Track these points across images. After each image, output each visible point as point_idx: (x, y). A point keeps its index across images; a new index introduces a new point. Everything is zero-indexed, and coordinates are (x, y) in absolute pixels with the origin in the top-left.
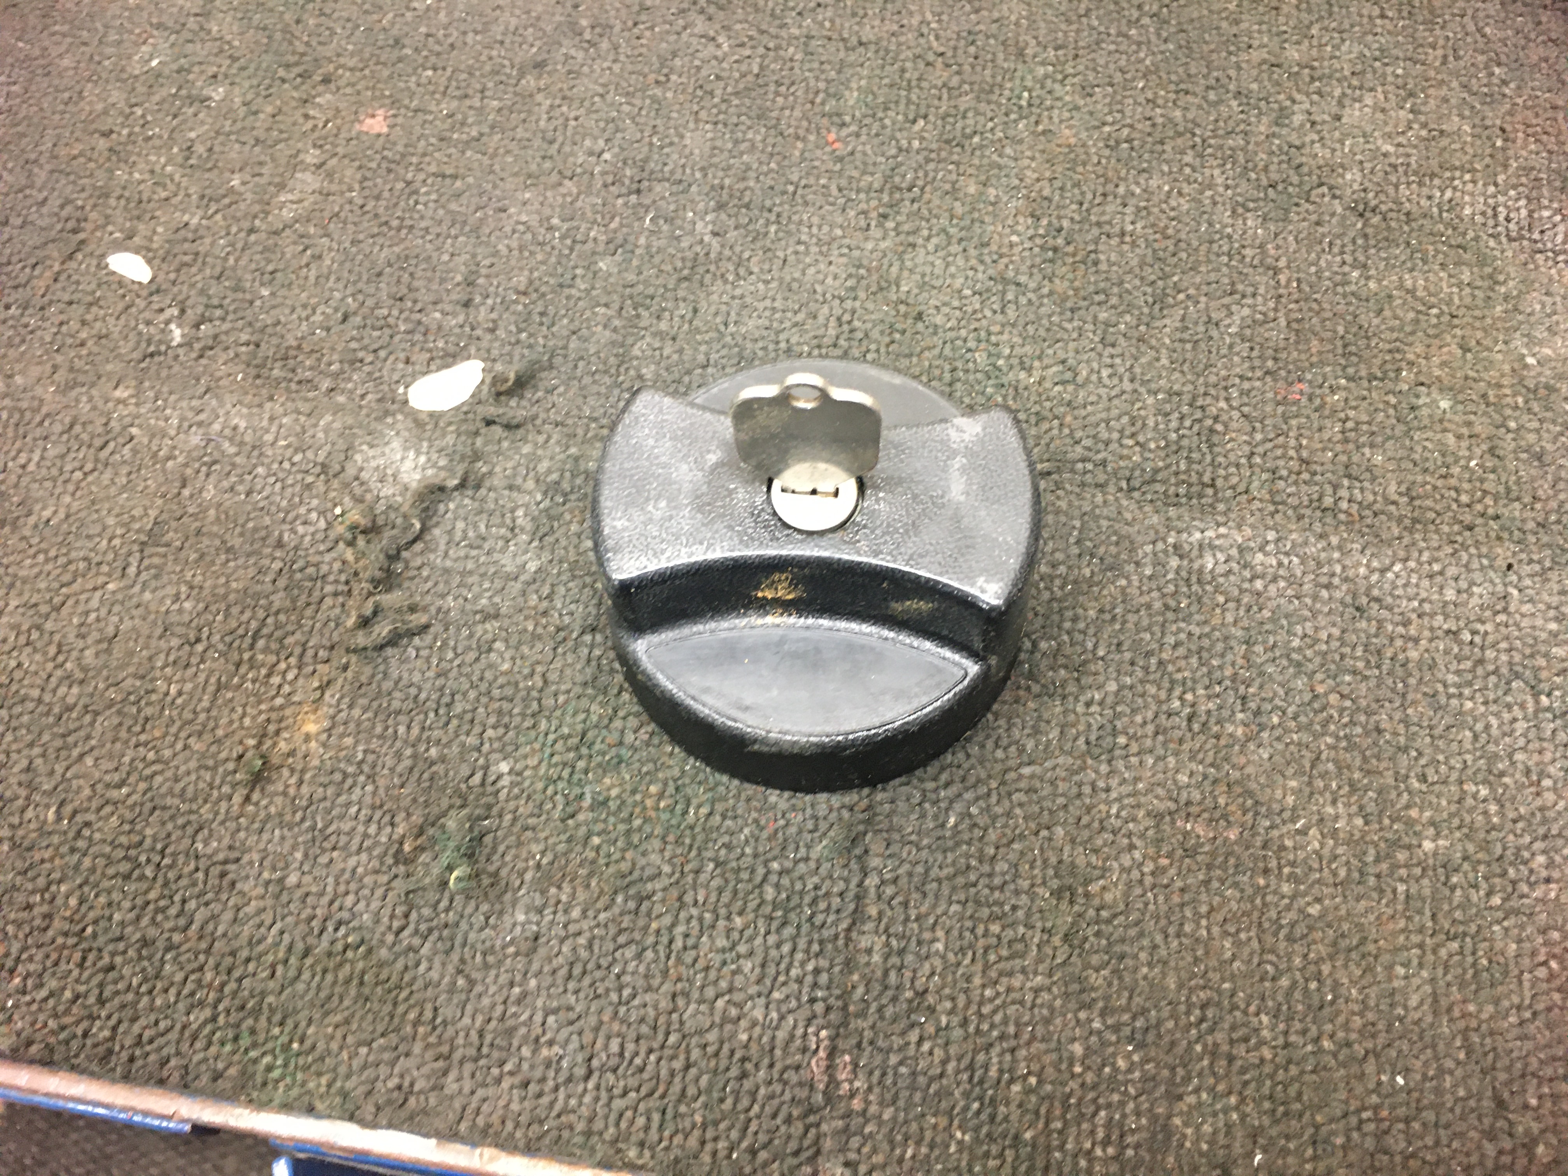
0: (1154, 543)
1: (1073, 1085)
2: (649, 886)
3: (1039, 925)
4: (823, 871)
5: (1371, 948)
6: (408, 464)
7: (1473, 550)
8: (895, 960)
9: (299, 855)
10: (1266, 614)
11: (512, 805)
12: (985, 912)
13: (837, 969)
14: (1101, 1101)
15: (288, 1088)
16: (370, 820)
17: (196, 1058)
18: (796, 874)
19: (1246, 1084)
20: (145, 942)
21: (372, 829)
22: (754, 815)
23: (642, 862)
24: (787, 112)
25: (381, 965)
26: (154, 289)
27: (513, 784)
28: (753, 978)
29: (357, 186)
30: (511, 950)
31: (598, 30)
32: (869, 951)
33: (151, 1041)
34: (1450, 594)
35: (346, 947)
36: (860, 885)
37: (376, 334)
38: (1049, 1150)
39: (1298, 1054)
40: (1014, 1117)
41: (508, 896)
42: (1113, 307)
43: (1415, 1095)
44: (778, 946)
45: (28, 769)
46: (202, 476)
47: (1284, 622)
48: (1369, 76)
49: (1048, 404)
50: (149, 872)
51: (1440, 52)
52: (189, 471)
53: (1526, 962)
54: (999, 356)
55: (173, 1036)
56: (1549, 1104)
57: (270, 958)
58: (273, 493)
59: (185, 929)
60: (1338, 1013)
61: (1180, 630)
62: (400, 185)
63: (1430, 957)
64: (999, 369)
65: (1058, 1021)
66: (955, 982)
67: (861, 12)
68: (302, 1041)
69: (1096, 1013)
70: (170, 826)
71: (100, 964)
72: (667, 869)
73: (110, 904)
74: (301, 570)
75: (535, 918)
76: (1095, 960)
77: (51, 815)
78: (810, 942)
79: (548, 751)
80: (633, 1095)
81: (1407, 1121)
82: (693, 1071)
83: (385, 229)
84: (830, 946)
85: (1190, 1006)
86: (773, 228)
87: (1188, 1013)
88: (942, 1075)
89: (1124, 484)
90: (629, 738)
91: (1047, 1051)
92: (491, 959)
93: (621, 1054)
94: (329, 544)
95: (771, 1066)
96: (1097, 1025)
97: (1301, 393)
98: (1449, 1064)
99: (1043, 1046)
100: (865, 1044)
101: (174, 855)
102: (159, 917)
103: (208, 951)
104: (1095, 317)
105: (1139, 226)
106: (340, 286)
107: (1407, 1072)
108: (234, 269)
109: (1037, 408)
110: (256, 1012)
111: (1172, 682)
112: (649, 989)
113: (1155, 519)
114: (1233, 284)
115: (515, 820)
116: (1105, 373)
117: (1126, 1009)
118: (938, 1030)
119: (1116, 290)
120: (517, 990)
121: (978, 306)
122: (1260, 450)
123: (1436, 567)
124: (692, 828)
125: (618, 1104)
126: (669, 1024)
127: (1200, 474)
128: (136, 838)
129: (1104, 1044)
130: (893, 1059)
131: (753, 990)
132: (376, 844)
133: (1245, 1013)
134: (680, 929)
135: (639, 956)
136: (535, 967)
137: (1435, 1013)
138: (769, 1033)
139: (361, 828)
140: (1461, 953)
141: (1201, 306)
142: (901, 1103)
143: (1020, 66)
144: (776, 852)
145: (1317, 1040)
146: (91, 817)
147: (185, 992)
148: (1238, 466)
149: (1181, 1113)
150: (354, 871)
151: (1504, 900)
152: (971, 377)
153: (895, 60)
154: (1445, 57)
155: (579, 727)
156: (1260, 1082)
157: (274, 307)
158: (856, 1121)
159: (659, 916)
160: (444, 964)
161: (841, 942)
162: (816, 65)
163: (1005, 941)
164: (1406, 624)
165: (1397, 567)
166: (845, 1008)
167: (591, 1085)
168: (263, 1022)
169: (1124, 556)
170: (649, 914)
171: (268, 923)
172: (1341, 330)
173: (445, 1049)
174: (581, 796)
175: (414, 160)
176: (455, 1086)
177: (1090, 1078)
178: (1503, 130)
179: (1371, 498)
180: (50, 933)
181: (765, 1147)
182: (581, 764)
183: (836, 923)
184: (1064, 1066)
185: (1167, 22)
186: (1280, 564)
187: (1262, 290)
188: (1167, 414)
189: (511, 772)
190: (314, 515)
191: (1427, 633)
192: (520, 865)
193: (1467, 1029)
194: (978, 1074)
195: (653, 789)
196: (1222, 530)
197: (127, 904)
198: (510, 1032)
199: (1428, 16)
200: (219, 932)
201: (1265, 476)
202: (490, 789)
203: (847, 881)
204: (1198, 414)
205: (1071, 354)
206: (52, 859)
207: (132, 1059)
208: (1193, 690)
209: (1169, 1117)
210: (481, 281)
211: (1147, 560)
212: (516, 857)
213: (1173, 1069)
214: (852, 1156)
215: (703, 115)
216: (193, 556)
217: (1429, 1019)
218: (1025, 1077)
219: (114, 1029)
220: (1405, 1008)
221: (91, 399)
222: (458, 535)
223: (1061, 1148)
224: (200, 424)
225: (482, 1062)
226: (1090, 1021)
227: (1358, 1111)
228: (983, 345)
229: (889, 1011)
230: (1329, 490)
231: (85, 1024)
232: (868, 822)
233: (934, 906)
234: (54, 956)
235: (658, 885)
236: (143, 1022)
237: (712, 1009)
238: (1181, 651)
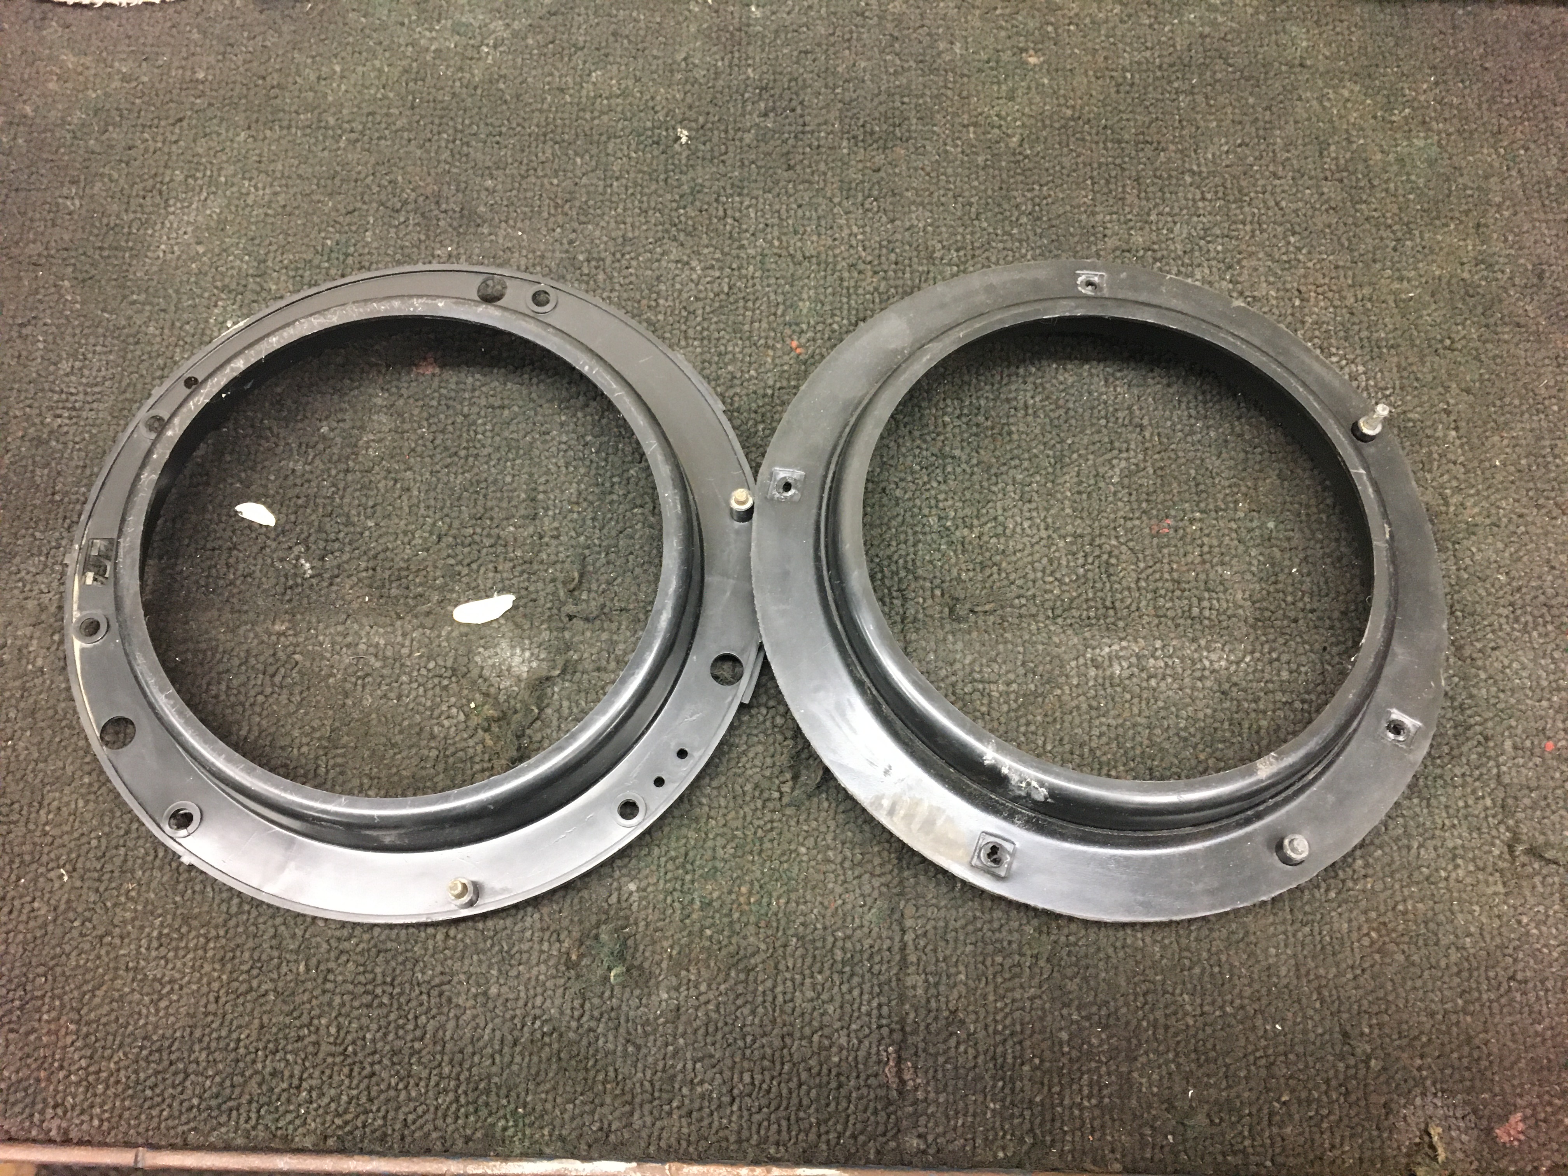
0: (1077, 659)
1: (1065, 1060)
2: (753, 961)
3: (1029, 953)
4: (874, 934)
5: (1252, 938)
6: (517, 660)
7: (1298, 639)
8: (933, 991)
9: (494, 972)
10: (1160, 704)
11: (643, 914)
12: (990, 948)
13: (894, 1003)
14: (1084, 1068)
15: (522, 1141)
16: (542, 940)
17: (451, 1128)
18: (855, 939)
19: (1178, 1043)
20: (394, 1053)
21: (545, 946)
22: (819, 899)
23: (744, 943)
24: (756, 325)
25: (571, 1043)
26: (280, 530)
27: (641, 899)
28: (837, 1016)
29: (425, 424)
30: (662, 1020)
31: (593, 263)
32: (914, 987)
33: (414, 1123)
34: (1285, 675)
35: (544, 1034)
36: (902, 940)
37: (466, 550)
38: (1053, 1107)
39: (1210, 1019)
40: (1027, 1088)
41: (652, 982)
42: (1027, 469)
43: (1290, 1036)
44: (850, 991)
45: (274, 936)
46: (359, 688)
47: (1173, 709)
48: (1197, 254)
49: (988, 554)
50: (385, 1000)
51: (1248, 228)
52: (348, 686)
53: (1355, 936)
54: (946, 518)
55: (429, 1116)
56: (1376, 1031)
57: (489, 1050)
58: (417, 696)
59: (422, 1039)
60: (1234, 986)
61: (1101, 724)
62: (460, 419)
63: (1292, 940)
64: (948, 529)
65: (1049, 1018)
66: (976, 1000)
67: (801, 231)
68: (524, 1108)
69: (1074, 1008)
70: (393, 964)
71: (365, 1073)
72: (763, 947)
73: (361, 1028)
74: (453, 754)
75: (674, 994)
76: (1069, 972)
77: (302, 968)
78: (872, 987)
79: (662, 870)
80: (765, 1110)
81: (1286, 1054)
82: (804, 1087)
83: (456, 459)
84: (886, 987)
85: (1136, 995)
86: (761, 427)
87: (1135, 1000)
88: (975, 1067)
89: (1050, 613)
90: (720, 853)
91: (1043, 1040)
92: (648, 1029)
93: (753, 1084)
94: (470, 732)
95: (858, 1077)
96: (1075, 1017)
97: (1169, 527)
98: (1311, 1012)
99: (1040, 1037)
100: (920, 1052)
101: (401, 984)
102: (401, 1032)
103: (442, 1053)
104: (1014, 479)
105: (1037, 399)
106: (431, 513)
107: (1283, 1021)
108: (341, 506)
109: (980, 558)
110: (488, 1092)
111: (1100, 763)
112: (765, 1035)
113: (1076, 640)
114: (1112, 442)
115: (647, 925)
116: (1026, 524)
117: (1094, 1003)
118: (969, 1035)
119: (1026, 456)
120: (671, 1048)
121: (926, 479)
122: (1143, 576)
123: (1274, 655)
124: (776, 914)
125: (756, 1118)
126: (782, 1057)
127: (1103, 600)
128: (370, 976)
129: (1081, 1030)
130: (941, 1060)
131: (837, 1025)
132: (550, 956)
133: (1173, 994)
134: (779, 989)
135: (753, 1012)
136: (681, 1030)
137: (1298, 978)
138: (853, 1054)
139: (536, 946)
140: (1312, 934)
141: (1090, 463)
142: (950, 1089)
143: (932, 268)
144: (840, 922)
145: (1222, 1008)
146: (332, 965)
147: (432, 1083)
148: (1129, 589)
149: (1137, 1069)
150: (537, 979)
151: (1338, 894)
152: (929, 538)
153: (834, 271)
154: (1253, 231)
155: (683, 850)
156: (1188, 1042)
157: (380, 536)
158: (921, 1107)
159: (763, 982)
160: (616, 1037)
161: (894, 984)
162: (772, 281)
163: (1006, 967)
164: (1256, 700)
165: (1248, 659)
166: (902, 1029)
167: (735, 1108)
168: (493, 1097)
169: (1057, 672)
170: (755, 981)
171: (482, 1025)
172: (1193, 472)
173: (628, 1097)
174: (692, 901)
175: (467, 395)
176: (640, 1122)
177: (1074, 1054)
178: (1299, 291)
179: (1225, 605)
180: (321, 1055)
181: (862, 1133)
182: (688, 877)
183: (888, 970)
184: (1056, 1049)
185: (1039, 219)
186: (1166, 664)
187: (1133, 446)
188: (1074, 554)
189: (638, 889)
190: (454, 711)
191: (1271, 706)
192: (657, 958)
193: (1320, 987)
194: (1000, 1061)
195: (744, 890)
196: (1124, 644)
197: (374, 1027)
198: (673, 1078)
199: (1238, 195)
200: (448, 1037)
201: (1149, 596)
202: (624, 905)
203: (891, 939)
204: (1097, 552)
205: (1000, 512)
206: (310, 1002)
207: (403, 1138)
208: (1115, 767)
209: (1130, 1072)
210: (541, 497)
211: (1073, 673)
212: (654, 952)
213: (1129, 1041)
214: (922, 1130)
215: (691, 332)
216: (367, 754)
217: (1295, 982)
218: (1031, 1059)
219: (384, 1118)
220: (1278, 977)
221: (256, 636)
222: (566, 711)
223: (1061, 1104)
224: (348, 646)
225: (656, 1103)
226: (1070, 1015)
227: (1253, 1052)
228: (934, 511)
229: (933, 1027)
230: (1195, 601)
231: (362, 1117)
232: (901, 894)
233: (955, 949)
234: (328, 1072)
235: (758, 959)
236: (405, 1109)
237: (811, 1042)
238: (1104, 739)
